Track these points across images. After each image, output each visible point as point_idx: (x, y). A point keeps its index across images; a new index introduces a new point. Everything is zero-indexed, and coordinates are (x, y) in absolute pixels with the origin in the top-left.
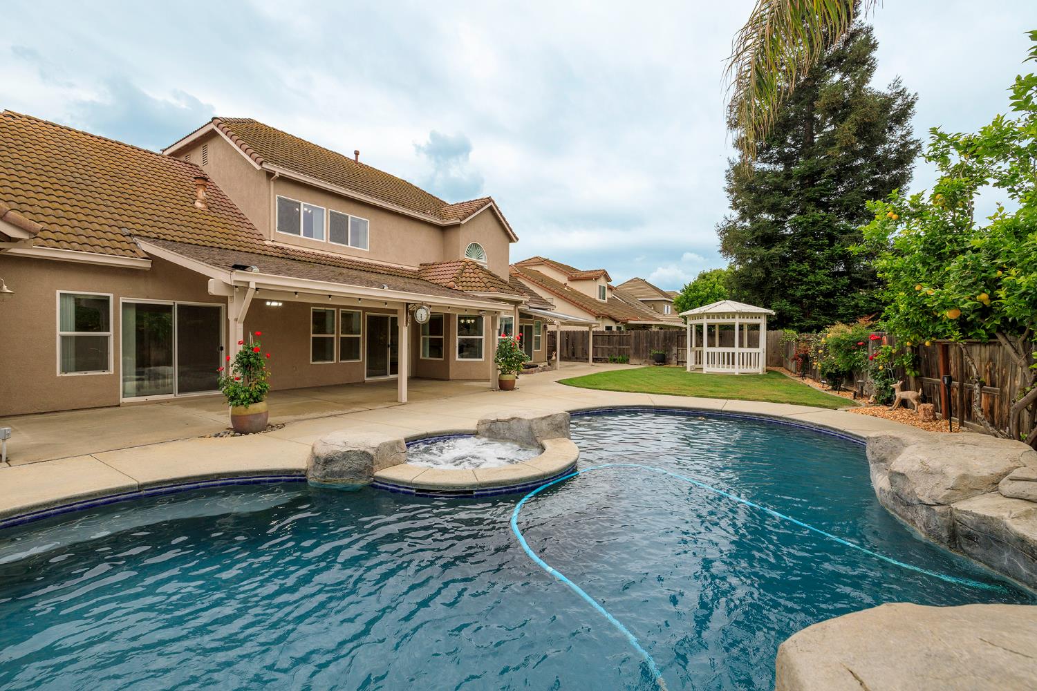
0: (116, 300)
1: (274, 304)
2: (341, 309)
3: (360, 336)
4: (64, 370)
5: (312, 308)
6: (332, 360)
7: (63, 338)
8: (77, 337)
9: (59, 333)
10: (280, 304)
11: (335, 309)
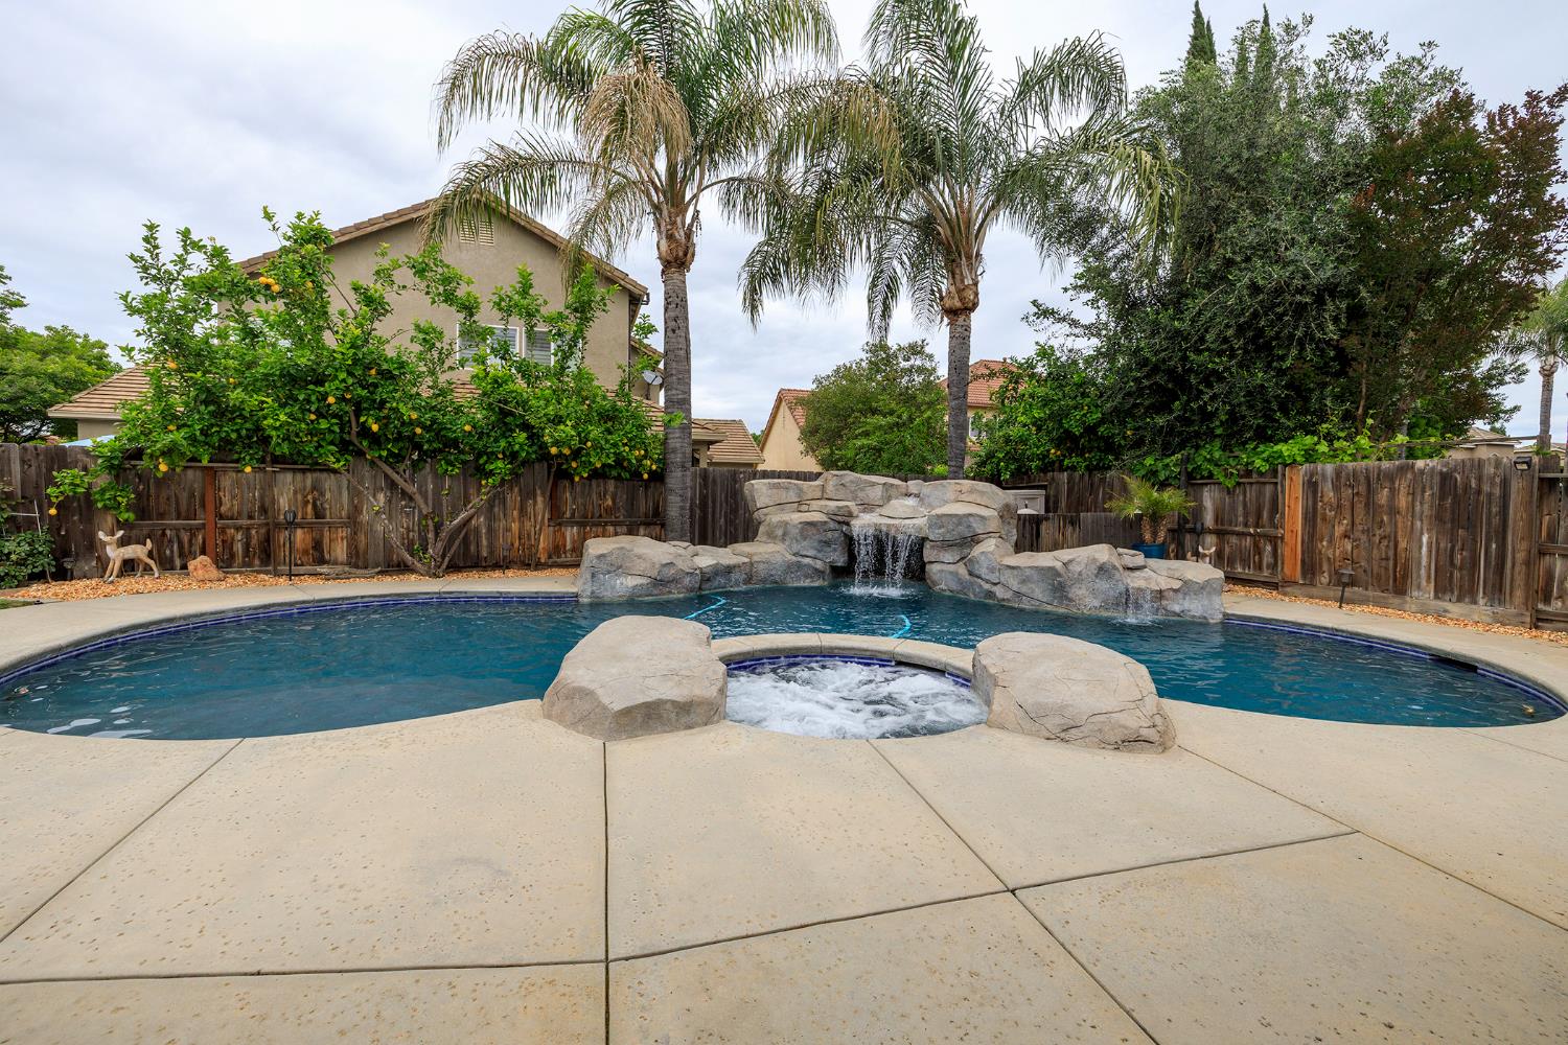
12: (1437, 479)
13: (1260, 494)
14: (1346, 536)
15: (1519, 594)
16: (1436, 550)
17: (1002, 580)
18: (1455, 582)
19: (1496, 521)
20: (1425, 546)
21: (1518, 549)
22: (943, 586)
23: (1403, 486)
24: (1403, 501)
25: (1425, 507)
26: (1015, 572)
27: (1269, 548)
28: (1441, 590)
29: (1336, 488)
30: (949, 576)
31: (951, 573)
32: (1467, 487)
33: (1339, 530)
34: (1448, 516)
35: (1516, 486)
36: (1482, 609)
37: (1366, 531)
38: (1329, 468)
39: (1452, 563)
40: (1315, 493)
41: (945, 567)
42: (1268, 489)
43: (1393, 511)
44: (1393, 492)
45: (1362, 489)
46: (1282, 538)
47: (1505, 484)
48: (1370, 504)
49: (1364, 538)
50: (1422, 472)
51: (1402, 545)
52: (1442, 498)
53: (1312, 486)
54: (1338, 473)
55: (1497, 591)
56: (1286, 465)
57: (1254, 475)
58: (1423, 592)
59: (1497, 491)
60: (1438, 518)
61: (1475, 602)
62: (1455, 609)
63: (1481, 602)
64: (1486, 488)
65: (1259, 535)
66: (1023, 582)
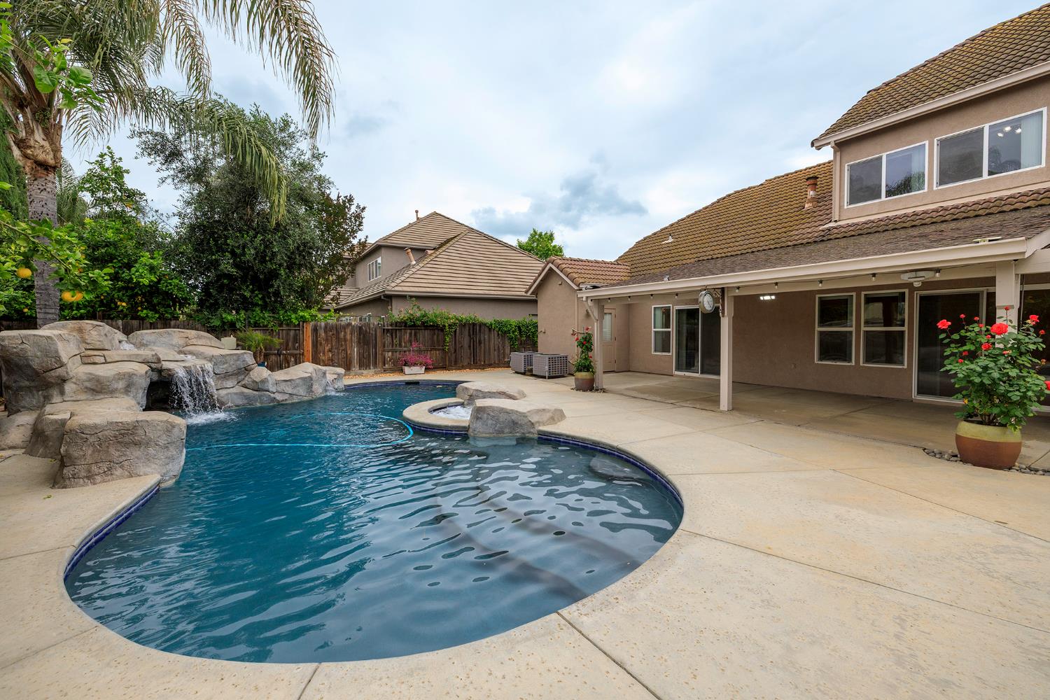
0: (673, 308)
1: (767, 298)
2: (863, 293)
3: (905, 328)
4: (655, 351)
5: (818, 296)
6: (850, 361)
7: (655, 332)
8: (663, 332)
9: (653, 330)
10: (773, 297)
11: (854, 294)
12: (358, 329)
13: (288, 334)
14: (330, 351)
15: (380, 364)
16: (359, 354)
17: (279, 390)
18: (364, 364)
19: (374, 342)
20: (355, 352)
21: (379, 350)
22: (230, 404)
23: (348, 331)
24: (348, 337)
25: (355, 339)
26: (289, 383)
27: (293, 359)
28: (360, 367)
29: (325, 332)
30: (235, 397)
31: (236, 394)
32: (366, 331)
33: (327, 348)
34: (362, 342)
35: (378, 331)
36: (372, 371)
37: (337, 348)
38: (323, 324)
39: (364, 357)
40: (317, 333)
41: (229, 391)
42: (292, 333)
43: (345, 340)
44: (345, 332)
45: (335, 332)
46: (303, 354)
47: (376, 331)
48: (338, 338)
49: (336, 351)
50: (354, 326)
51: (349, 352)
52: (360, 335)
53: (315, 330)
54: (326, 327)
55: (375, 365)
56: (304, 322)
57: (284, 326)
58: (356, 369)
59: (374, 333)
60: (359, 342)
61: (370, 369)
62: (365, 372)
63: (372, 367)
64: (371, 332)
65: (289, 354)
66: (295, 387)
